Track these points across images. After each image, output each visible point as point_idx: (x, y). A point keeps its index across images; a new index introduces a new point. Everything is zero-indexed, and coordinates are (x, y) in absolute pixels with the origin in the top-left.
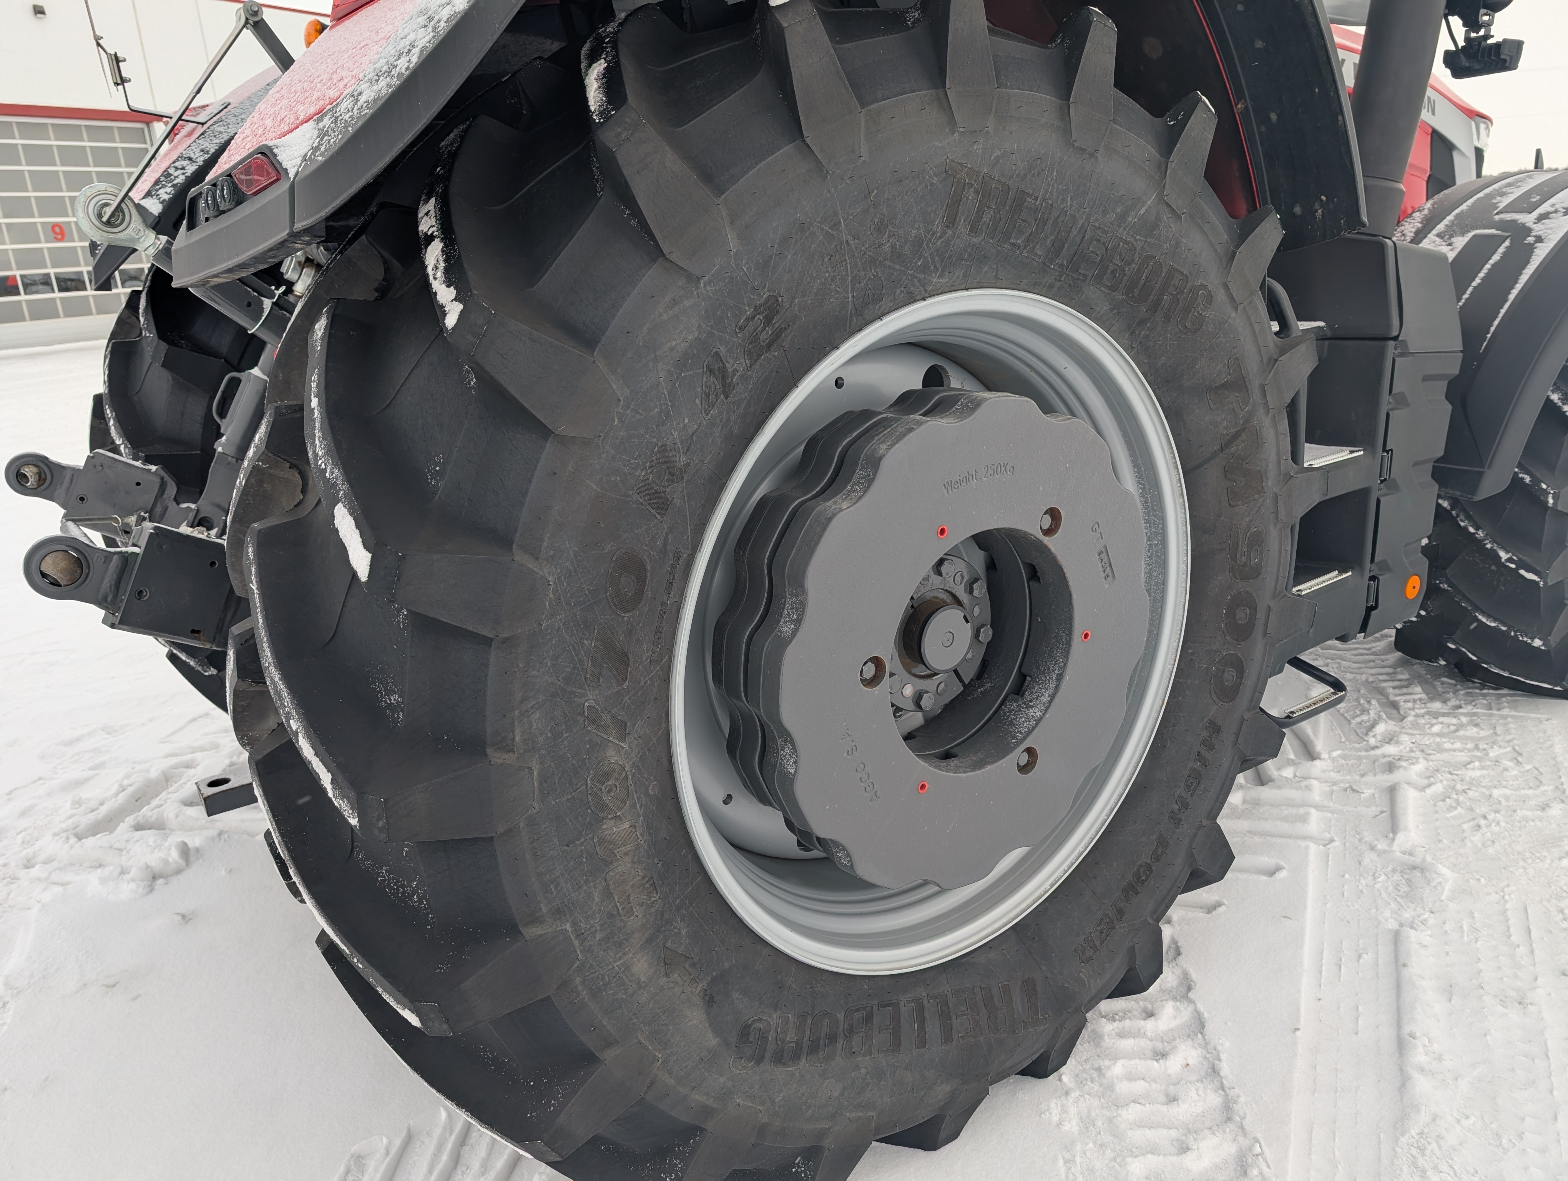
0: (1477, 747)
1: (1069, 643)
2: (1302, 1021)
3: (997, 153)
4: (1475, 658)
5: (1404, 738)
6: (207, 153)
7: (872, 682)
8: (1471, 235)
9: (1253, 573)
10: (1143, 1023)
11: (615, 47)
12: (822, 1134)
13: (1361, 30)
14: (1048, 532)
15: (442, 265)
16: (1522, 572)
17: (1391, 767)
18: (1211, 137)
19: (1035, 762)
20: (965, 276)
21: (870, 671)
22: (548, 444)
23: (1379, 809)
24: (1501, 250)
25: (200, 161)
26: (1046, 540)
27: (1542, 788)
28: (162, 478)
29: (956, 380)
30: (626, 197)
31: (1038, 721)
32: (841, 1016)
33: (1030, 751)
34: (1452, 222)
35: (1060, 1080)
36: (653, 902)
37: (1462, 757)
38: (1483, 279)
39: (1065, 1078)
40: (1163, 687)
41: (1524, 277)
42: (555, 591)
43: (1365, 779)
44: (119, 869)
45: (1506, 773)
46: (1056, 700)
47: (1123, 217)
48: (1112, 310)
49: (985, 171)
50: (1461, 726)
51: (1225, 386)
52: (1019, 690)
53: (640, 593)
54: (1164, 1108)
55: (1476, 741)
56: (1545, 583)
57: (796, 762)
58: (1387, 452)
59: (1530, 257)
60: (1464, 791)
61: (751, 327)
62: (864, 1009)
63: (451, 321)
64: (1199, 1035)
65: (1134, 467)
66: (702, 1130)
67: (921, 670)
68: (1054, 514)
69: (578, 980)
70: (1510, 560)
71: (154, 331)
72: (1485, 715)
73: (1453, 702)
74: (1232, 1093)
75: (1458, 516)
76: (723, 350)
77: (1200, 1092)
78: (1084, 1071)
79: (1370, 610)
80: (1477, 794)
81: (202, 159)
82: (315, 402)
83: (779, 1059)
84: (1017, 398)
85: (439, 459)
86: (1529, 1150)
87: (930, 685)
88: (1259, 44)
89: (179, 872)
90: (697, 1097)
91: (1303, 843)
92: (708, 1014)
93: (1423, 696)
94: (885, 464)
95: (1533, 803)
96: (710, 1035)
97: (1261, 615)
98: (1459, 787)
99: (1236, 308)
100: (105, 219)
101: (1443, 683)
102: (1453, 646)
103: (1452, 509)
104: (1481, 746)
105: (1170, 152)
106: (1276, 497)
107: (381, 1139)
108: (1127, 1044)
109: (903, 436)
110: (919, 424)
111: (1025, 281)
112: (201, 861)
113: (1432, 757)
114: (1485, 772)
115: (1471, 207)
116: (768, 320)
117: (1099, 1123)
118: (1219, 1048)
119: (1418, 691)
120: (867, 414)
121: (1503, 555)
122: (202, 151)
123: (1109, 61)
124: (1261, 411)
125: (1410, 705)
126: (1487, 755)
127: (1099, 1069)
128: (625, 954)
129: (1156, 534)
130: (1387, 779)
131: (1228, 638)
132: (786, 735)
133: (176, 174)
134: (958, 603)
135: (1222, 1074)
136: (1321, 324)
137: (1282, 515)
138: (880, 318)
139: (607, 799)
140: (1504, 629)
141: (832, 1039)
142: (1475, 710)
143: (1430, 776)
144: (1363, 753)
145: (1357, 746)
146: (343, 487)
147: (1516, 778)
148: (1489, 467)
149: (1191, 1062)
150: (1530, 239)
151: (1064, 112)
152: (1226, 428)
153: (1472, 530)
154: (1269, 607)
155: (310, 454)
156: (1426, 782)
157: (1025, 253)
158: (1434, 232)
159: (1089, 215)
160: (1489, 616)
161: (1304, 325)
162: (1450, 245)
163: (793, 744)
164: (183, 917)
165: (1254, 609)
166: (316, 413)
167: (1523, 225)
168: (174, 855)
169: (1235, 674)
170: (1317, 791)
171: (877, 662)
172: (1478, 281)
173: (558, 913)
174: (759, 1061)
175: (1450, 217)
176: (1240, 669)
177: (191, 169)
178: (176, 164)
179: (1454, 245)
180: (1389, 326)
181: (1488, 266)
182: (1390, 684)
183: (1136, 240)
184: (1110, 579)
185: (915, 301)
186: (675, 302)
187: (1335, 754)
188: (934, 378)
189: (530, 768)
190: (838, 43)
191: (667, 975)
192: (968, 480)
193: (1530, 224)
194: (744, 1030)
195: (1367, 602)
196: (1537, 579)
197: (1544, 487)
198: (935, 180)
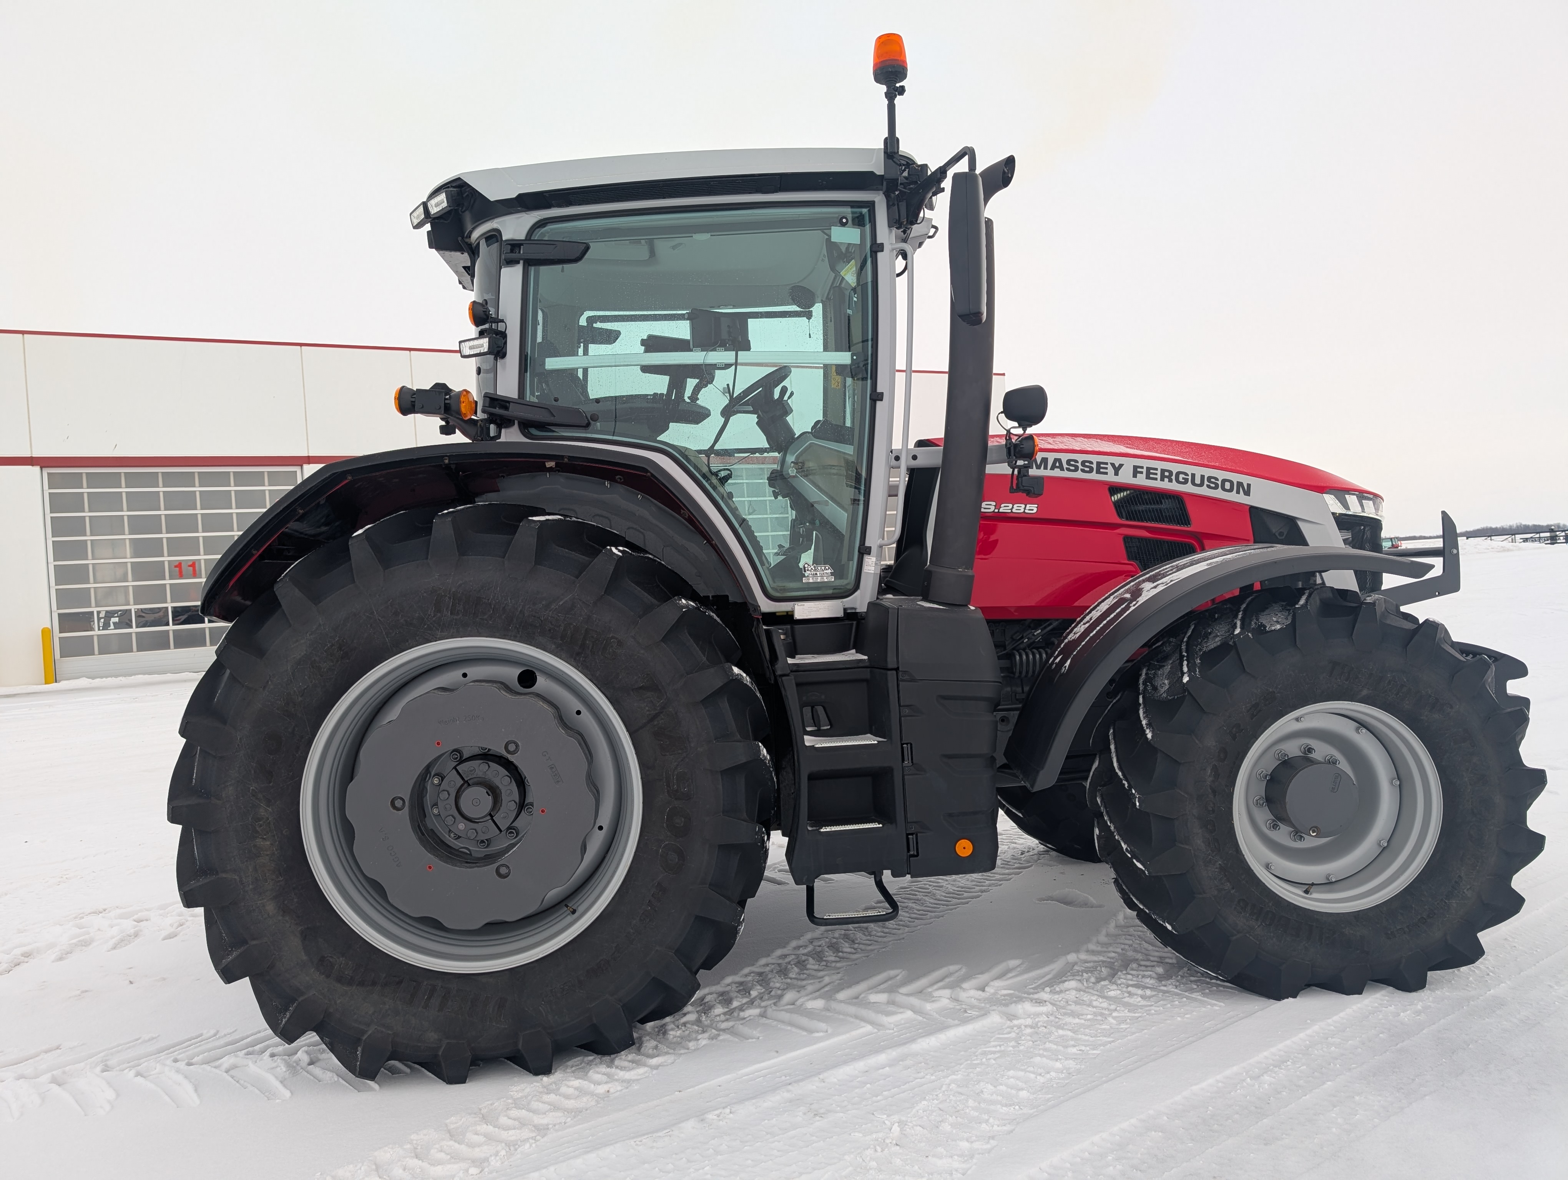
1: (532, 813)
2: (690, 1089)
3: (460, 582)
5: (1073, 992)
7: (400, 809)
9: (687, 797)
12: (362, 1032)
14: (511, 753)
16: (1134, 861)
21: (398, 803)
22: (243, 689)
26: (509, 756)
32: (382, 975)
33: (506, 867)
35: (542, 1079)
36: (279, 881)
39: (545, 1079)
40: (630, 857)
42: (240, 742)
47: (548, 606)
49: (453, 589)
50: (1137, 996)
51: (641, 688)
53: (279, 748)
54: (563, 1100)
58: (906, 744)
61: (331, 651)
62: (398, 977)
66: (297, 1000)
68: (514, 743)
70: (1128, 851)
72: (1174, 993)
76: (318, 659)
79: (910, 857)
83: (340, 980)
87: (477, 827)
91: (865, 1025)
92: (303, 943)
93: (1155, 974)
96: (303, 954)
99: (644, 648)
105: (580, 575)
106: (700, 754)
108: (597, 1077)
116: (340, 648)
121: (1124, 846)
127: (567, 1081)
128: (263, 899)
131: (669, 834)
136: (861, 658)
137: (707, 765)
138: (408, 649)
139: (259, 829)
142: (1173, 989)
145: (1033, 991)
148: (1042, 768)
151: (502, 563)
154: (704, 821)
157: (491, 623)
159: (524, 605)
165: (688, 819)
171: (401, 799)
173: (233, 871)
174: (329, 977)
176: (681, 855)
180: (887, 661)
183: (558, 616)
184: (559, 782)
191: (283, 916)
192: (453, 721)
194: (322, 959)
195: (909, 850)
196: (1144, 869)
197: (1134, 791)
198: (425, 594)
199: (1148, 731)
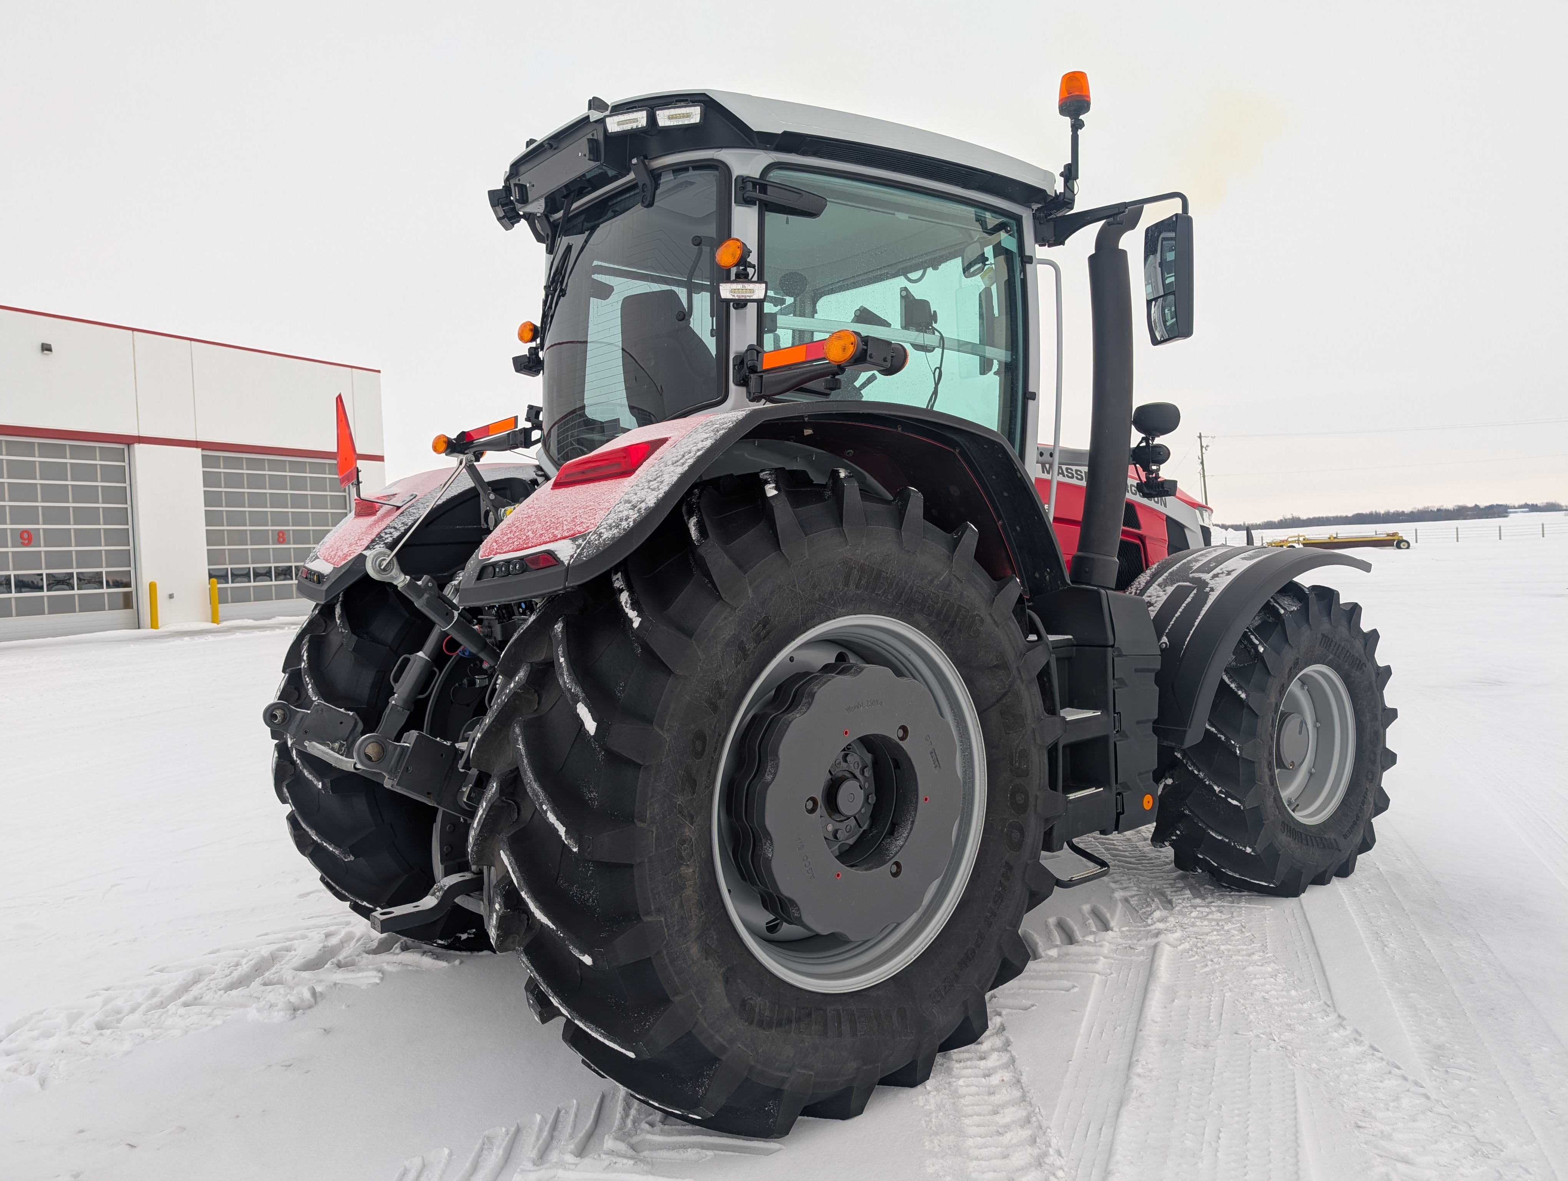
0: (1218, 924)
1: (917, 803)
2: (1074, 1057)
3: (867, 553)
4: (1216, 865)
5: (1171, 919)
6: (407, 525)
7: (812, 811)
8: (1176, 585)
9: (1026, 773)
10: (978, 1062)
11: (700, 511)
12: (783, 1080)
13: (1086, 469)
14: (902, 739)
15: (629, 602)
16: (1229, 800)
17: (1158, 934)
18: (976, 543)
19: (900, 872)
20: (854, 608)
21: (810, 805)
22: (671, 678)
23: (1145, 957)
24: (1192, 595)
25: (402, 529)
26: (901, 743)
27: (1253, 945)
28: (356, 719)
29: (852, 659)
30: (707, 574)
31: (901, 847)
32: (794, 1010)
33: (897, 864)
34: (1167, 577)
35: (925, 1088)
36: (702, 916)
37: (1207, 929)
38: (1181, 613)
39: (928, 1087)
40: (976, 839)
41: (1203, 612)
42: (669, 745)
43: (1141, 942)
44: (269, 1004)
45: (1232, 938)
46: (911, 835)
47: (932, 581)
48: (930, 626)
49: (862, 561)
50: (1211, 912)
51: (995, 666)
52: (891, 832)
53: (703, 750)
54: (986, 1098)
55: (1218, 921)
56: (1244, 807)
57: (772, 850)
58: (1117, 713)
59: (1207, 600)
60: (1202, 947)
61: (757, 630)
62: (807, 1008)
63: (636, 625)
64: (1011, 1066)
65: (952, 710)
66: (719, 1060)
67: (838, 817)
68: (904, 728)
69: (665, 952)
70: (1220, 792)
71: (349, 628)
72: (1228, 906)
73: (1210, 899)
74: (1026, 1089)
75: (1187, 763)
76: (745, 639)
77: (1009, 1090)
78: (940, 1085)
79: (1119, 814)
80: (1210, 949)
81: (403, 528)
82: (562, 660)
83: (761, 1024)
84: (882, 667)
85: (622, 684)
86: (1191, 1106)
87: (842, 826)
88: (1006, 494)
89: (310, 1007)
90: (718, 1038)
91: (1092, 975)
92: (726, 988)
93: (1190, 896)
94: (817, 695)
95: (1245, 952)
96: (726, 1001)
97: (1032, 799)
98: (1199, 945)
99: (998, 626)
100: (382, 567)
101: (1205, 889)
102: (1201, 857)
103: (1183, 759)
104: (1220, 924)
105: (954, 551)
106: (1033, 731)
107: (501, 1129)
108: (968, 1072)
109: (826, 682)
110: (833, 677)
111: (884, 611)
112: (325, 1001)
113: (1187, 930)
114: (1219, 937)
115: (1179, 568)
116: (764, 627)
117: (947, 1106)
118: (1023, 1070)
119: (1188, 893)
120: (807, 674)
121: (1216, 788)
122: (403, 523)
123: (921, 512)
124: (1018, 681)
125: (1180, 901)
126: (1223, 928)
127: (949, 1083)
128: (687, 942)
129: (967, 749)
130: (1155, 941)
131: (1012, 811)
132: (767, 834)
133: (386, 536)
134: (855, 777)
135: (1022, 1081)
136: (1070, 637)
137: (1039, 741)
138: (814, 627)
139: (684, 854)
140: (1227, 840)
141: (789, 1021)
142: (1223, 904)
143: (1181, 940)
144: (1143, 929)
145: (1139, 924)
146: (581, 695)
147: (1238, 940)
148: (1189, 727)
149: (1005, 1078)
150: (1207, 589)
151: (899, 535)
152: (999, 689)
153: (1196, 772)
154: (1037, 795)
155: (561, 682)
156: (1179, 942)
157: (883, 598)
158: (1157, 583)
159: (914, 581)
160: (1216, 832)
161: (1052, 638)
162: (1164, 591)
163: (771, 840)
164: (325, 1030)
165: (1027, 795)
166: (564, 664)
167: (1204, 580)
168: (307, 995)
169: (1018, 834)
170: (1106, 949)
171: (813, 800)
172: (1178, 614)
173: (659, 911)
174: (751, 1023)
175: (1166, 574)
176: (1022, 831)
177: (396, 534)
178: (386, 531)
179: (1167, 591)
180: (1107, 639)
181: (1184, 605)
182: (1170, 890)
183: (939, 592)
184: (938, 768)
185: (830, 619)
186: (725, 618)
187: (1124, 929)
188: (841, 658)
189: (652, 832)
190: (795, 508)
191: (706, 959)
192: (858, 707)
193: (1208, 580)
194: (744, 1003)
195: (1117, 809)
196: (1239, 805)
197: (1233, 742)
198: (839, 566)
199: (1240, 692)
